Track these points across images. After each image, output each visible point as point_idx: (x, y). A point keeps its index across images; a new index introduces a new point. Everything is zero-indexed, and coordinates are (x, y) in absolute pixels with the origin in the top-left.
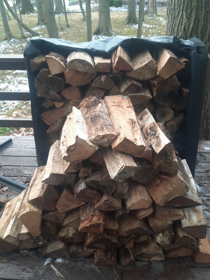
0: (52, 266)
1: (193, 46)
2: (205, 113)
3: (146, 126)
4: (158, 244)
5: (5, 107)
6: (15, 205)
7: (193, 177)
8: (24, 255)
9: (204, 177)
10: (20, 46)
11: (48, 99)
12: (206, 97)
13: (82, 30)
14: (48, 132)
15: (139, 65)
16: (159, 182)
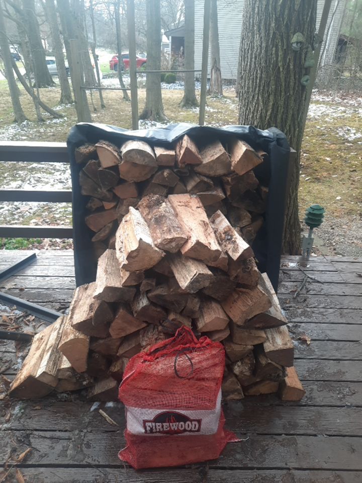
0: (101, 411)
1: (272, 138)
2: (288, 221)
3: (219, 230)
4: (236, 376)
5: (18, 213)
6: (48, 336)
7: (276, 293)
8: (63, 400)
9: (289, 300)
10: (36, 131)
11: (95, 197)
12: (289, 199)
13: (122, 112)
14: (93, 240)
15: (209, 158)
16: (236, 296)
